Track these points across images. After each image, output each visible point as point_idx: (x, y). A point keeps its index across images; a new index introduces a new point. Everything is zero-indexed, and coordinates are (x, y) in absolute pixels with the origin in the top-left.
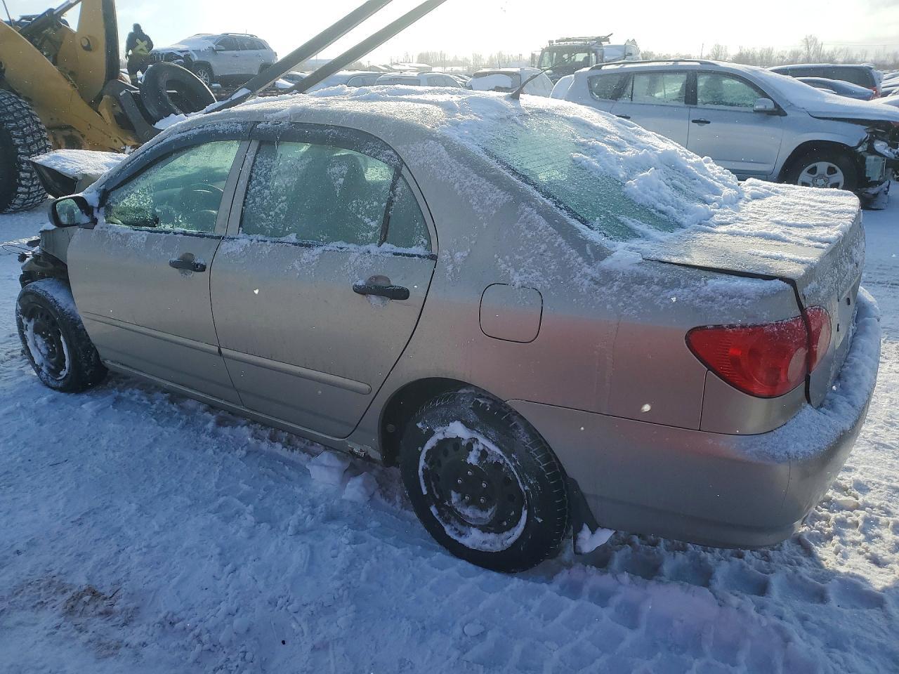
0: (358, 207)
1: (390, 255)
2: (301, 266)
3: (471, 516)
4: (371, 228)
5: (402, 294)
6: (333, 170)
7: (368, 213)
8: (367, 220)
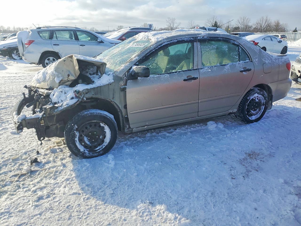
0: (233, 55)
1: (244, 63)
2: (226, 70)
3: (255, 113)
4: (236, 59)
5: (250, 70)
6: (224, 47)
7: (235, 55)
8: (236, 57)
